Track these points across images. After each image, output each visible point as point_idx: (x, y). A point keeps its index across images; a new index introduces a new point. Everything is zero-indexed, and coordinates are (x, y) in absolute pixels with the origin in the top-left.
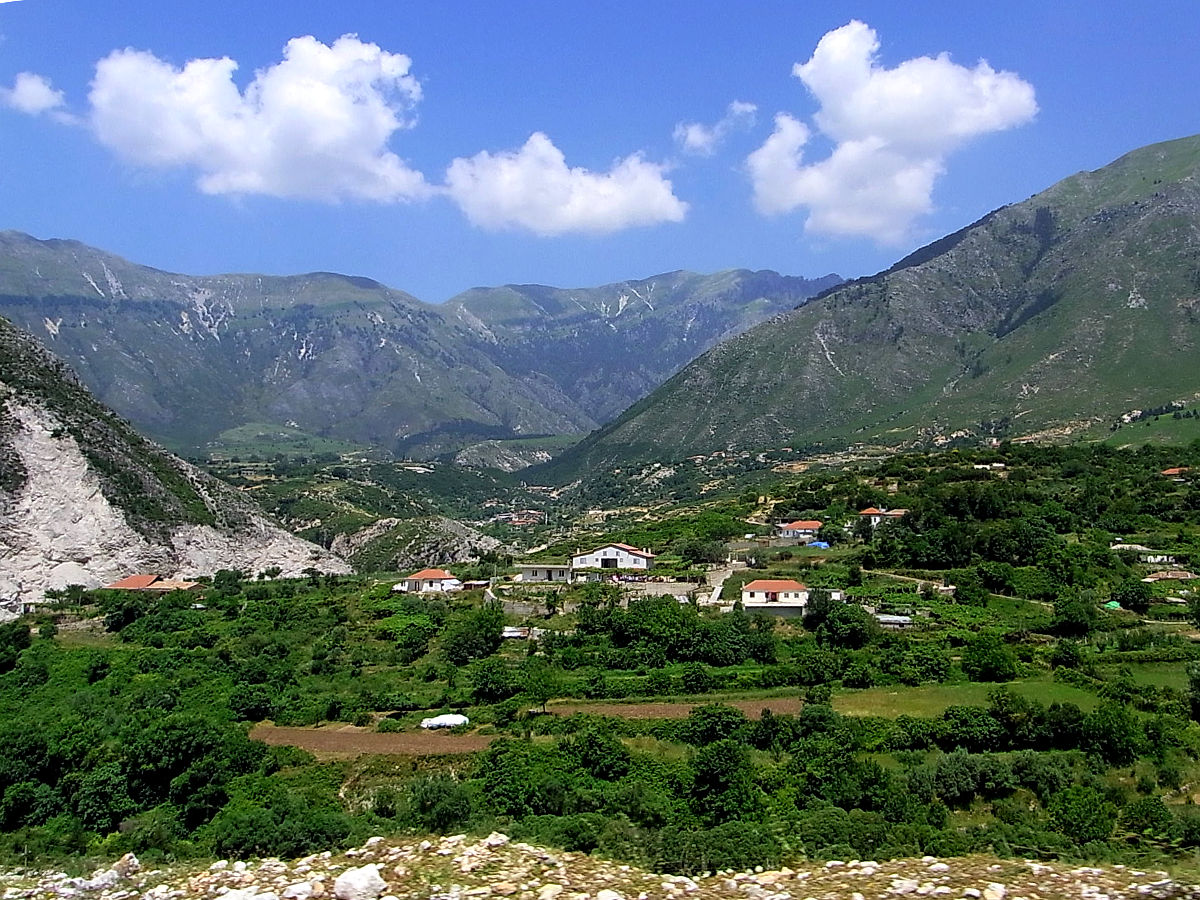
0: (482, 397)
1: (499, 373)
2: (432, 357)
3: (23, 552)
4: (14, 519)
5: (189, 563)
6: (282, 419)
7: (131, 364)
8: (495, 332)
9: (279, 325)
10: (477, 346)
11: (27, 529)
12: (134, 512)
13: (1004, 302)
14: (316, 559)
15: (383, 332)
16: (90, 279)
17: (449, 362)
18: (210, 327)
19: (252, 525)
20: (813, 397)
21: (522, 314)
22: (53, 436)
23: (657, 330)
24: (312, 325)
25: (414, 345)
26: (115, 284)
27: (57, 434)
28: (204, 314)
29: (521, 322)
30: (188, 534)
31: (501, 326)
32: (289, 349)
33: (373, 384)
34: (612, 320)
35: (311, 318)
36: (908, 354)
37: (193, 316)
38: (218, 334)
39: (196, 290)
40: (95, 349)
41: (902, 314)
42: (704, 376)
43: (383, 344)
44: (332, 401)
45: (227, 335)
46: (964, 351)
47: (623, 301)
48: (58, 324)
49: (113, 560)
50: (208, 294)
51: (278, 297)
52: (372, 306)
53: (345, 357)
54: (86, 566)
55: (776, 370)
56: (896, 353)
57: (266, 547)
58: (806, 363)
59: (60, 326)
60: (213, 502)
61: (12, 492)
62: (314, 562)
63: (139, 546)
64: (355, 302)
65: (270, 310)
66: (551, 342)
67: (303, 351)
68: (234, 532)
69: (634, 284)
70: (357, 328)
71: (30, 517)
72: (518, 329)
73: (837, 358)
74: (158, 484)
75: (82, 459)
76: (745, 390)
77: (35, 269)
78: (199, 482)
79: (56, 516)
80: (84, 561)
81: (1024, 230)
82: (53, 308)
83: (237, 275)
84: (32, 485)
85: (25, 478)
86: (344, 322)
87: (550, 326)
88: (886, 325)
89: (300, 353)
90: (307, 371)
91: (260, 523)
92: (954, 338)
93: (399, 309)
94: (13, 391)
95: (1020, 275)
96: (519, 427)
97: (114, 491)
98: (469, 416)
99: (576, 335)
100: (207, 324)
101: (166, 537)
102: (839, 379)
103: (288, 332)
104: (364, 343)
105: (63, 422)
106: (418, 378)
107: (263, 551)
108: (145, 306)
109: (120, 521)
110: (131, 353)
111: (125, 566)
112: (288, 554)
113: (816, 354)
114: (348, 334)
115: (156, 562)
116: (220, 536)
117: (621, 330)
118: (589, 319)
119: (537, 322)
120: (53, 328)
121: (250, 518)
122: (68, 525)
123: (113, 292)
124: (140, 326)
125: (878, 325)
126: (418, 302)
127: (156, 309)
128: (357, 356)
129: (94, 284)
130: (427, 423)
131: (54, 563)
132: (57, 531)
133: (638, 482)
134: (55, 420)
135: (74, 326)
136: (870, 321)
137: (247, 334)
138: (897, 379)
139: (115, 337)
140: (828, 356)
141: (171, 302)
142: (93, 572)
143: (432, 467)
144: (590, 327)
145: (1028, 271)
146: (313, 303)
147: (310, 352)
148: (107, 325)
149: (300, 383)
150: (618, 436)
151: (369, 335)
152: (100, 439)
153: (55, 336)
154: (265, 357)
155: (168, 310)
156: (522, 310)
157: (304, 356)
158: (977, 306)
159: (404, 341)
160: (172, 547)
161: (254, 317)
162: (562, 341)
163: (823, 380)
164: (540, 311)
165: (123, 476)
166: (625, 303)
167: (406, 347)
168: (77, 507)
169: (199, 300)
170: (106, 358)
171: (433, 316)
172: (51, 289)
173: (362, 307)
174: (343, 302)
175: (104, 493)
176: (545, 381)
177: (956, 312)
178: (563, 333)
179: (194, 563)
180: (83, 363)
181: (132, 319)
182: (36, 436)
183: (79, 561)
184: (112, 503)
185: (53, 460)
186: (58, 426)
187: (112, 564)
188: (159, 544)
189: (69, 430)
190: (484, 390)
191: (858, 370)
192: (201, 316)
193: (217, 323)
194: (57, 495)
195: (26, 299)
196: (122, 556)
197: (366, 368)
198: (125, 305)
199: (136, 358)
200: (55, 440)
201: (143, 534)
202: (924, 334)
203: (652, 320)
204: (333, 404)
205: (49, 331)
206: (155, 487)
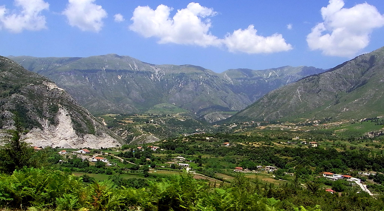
0: (225, 99)
1: (231, 93)
2: (214, 88)
3: (56, 137)
4: (55, 131)
5: (86, 142)
6: (171, 102)
7: (137, 87)
8: (233, 81)
9: (176, 78)
10: (227, 85)
11: (57, 133)
12: (78, 131)
13: (354, 83)
14: (114, 142)
15: (202, 81)
16: (130, 66)
17: (218, 89)
18: (158, 78)
19: (102, 135)
20: (291, 107)
21: (241, 77)
22: (66, 115)
23: (278, 82)
24: (183, 78)
25: (209, 84)
26: (136, 67)
27: (67, 115)
28: (157, 75)
29: (241, 79)
30: (88, 136)
31: (235, 80)
32: (177, 84)
33: (197, 94)
34: (266, 79)
35: (184, 76)
36: (320, 97)
37: (154, 75)
38: (160, 80)
39: (156, 69)
40: (129, 83)
41: (322, 86)
42: (266, 100)
43: (201, 84)
44: (185, 98)
45: (162, 80)
46: (337, 97)
47: (270, 74)
48: (121, 77)
49: (72, 140)
50: (159, 69)
51: (176, 71)
52: (200, 74)
53: (191, 87)
54: (67, 141)
55: (284, 99)
56: (317, 96)
57: (104, 139)
58: (292, 98)
59: (122, 77)
60: (96, 130)
61: (55, 126)
62: (113, 143)
63: (77, 137)
64: (196, 73)
65: (174, 74)
66: (248, 85)
67: (180, 85)
68: (98, 136)
69: (274, 69)
70: (195, 79)
71: (58, 131)
72: (240, 81)
73: (301, 97)
74: (85, 125)
75: (71, 120)
76: (275, 104)
77: (118, 63)
78: (95, 125)
79: (63, 131)
80: (67, 140)
81: (365, 62)
82: (120, 73)
83: (167, 65)
84: (59, 125)
85: (58, 124)
86: (192, 78)
87: (249, 80)
88: (317, 88)
89: (179, 85)
90: (180, 90)
91: (104, 134)
92: (336, 93)
93: (207, 75)
94: (61, 106)
95: (360, 75)
96: (233, 108)
97: (75, 127)
98: (220, 104)
99: (256, 83)
100: (157, 77)
101: (83, 136)
102: (300, 103)
103: (177, 80)
104: (196, 84)
105: (69, 113)
106: (209, 93)
107: (103, 140)
108: (143, 72)
109: (75, 133)
110: (137, 84)
111: (73, 141)
112: (108, 141)
113: (296, 95)
114: (192, 81)
115: (80, 141)
116: (95, 137)
117: (268, 82)
118: (260, 79)
119: (245, 79)
120: (119, 78)
121: (102, 133)
122: (65, 133)
123: (135, 69)
124: (141, 77)
125: (314, 88)
126: (213, 73)
127: (145, 73)
128: (194, 87)
129: (131, 67)
130: (208, 105)
131: (61, 140)
132: (63, 134)
133: (227, 128)
134: (67, 112)
135: (125, 77)
136: (313, 87)
137: (167, 80)
138: (314, 104)
139: (134, 80)
140: (299, 96)
141: (149, 72)
142: (68, 142)
143: (185, 120)
144: (260, 81)
145: (363, 74)
146: (185, 73)
147: (182, 85)
148: (133, 77)
149: (178, 93)
150: (240, 114)
151: (197, 82)
152: (76, 116)
153: (120, 80)
154: (171, 86)
155: (148, 73)
156: (242, 76)
157: (180, 86)
158: (345, 84)
159: (207, 83)
160: (83, 138)
161: (170, 76)
162: (251, 84)
163: (295, 103)
164: (247, 76)
165: (78, 124)
166: (271, 75)
167: (207, 85)
168: (67, 130)
169: (157, 71)
170: (131, 85)
171: (216, 77)
172: (121, 68)
173: (197, 74)
174: (192, 72)
175: (73, 127)
176: (244, 95)
177: (338, 85)
178: (252, 82)
179: (88, 141)
180: (126, 86)
181: (139, 76)
182: (63, 115)
183: (66, 140)
184: (74, 129)
185: (65, 120)
186: (68, 113)
187: (71, 141)
188: (81, 137)
189: (70, 114)
190: (226, 97)
191: (307, 100)
192: (156, 75)
193: (160, 77)
194: (64, 127)
195: (114, 70)
196: (73, 139)
197: (196, 90)
198: (138, 72)
199: (138, 86)
200: (66, 116)
201: (78, 135)
202: (327, 91)
203: (277, 80)
204: (185, 99)
205: (118, 79)
206: (84, 126)
